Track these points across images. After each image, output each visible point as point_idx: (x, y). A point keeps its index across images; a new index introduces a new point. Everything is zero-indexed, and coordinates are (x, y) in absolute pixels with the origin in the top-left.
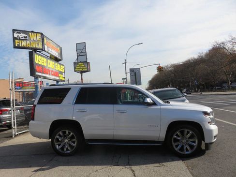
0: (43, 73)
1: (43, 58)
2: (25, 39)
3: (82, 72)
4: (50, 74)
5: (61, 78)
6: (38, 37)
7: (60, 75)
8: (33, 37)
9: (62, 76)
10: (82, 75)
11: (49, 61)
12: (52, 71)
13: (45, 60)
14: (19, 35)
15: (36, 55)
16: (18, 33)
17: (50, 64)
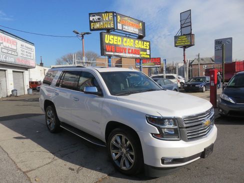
0: (116, 52)
1: (115, 37)
2: (99, 21)
3: (185, 47)
4: (125, 53)
5: (142, 56)
6: (110, 17)
7: (141, 53)
8: (106, 17)
9: (145, 53)
10: (184, 50)
11: (125, 39)
12: (129, 49)
13: (119, 38)
14: (94, 18)
15: (106, 36)
16: (93, 16)
17: (126, 42)
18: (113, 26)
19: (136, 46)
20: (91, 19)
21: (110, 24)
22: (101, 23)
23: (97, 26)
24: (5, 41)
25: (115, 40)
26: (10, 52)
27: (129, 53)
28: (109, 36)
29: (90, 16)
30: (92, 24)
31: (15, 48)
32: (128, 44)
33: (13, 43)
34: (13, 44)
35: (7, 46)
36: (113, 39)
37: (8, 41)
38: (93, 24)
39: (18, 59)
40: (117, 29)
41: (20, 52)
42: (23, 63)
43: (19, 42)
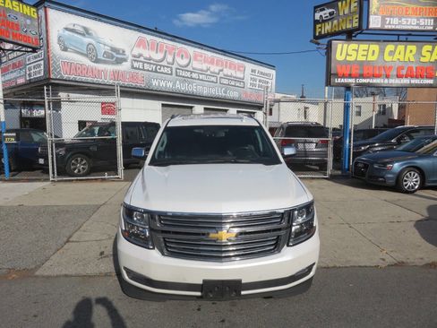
0: (361, 76)
1: (364, 47)
2: (331, 17)
4: (388, 77)
6: (353, 5)
8: (344, 8)
11: (390, 47)
12: (401, 68)
13: (375, 47)
14: (322, 13)
15: (340, 46)
16: (322, 10)
17: (392, 53)
18: (357, 25)
19: (422, 59)
20: (317, 16)
21: (351, 21)
22: (335, 22)
23: (327, 28)
24: (226, 67)
25: (361, 52)
26: (233, 83)
27: (399, 76)
28: (345, 46)
29: (315, 12)
30: (318, 26)
31: (242, 76)
32: (396, 57)
33: (238, 68)
34: (239, 70)
35: (229, 74)
36: (357, 51)
37: (231, 66)
38: (320, 25)
39: (246, 93)
40: (368, 29)
41: (248, 81)
42: (253, 99)
43: (249, 66)
